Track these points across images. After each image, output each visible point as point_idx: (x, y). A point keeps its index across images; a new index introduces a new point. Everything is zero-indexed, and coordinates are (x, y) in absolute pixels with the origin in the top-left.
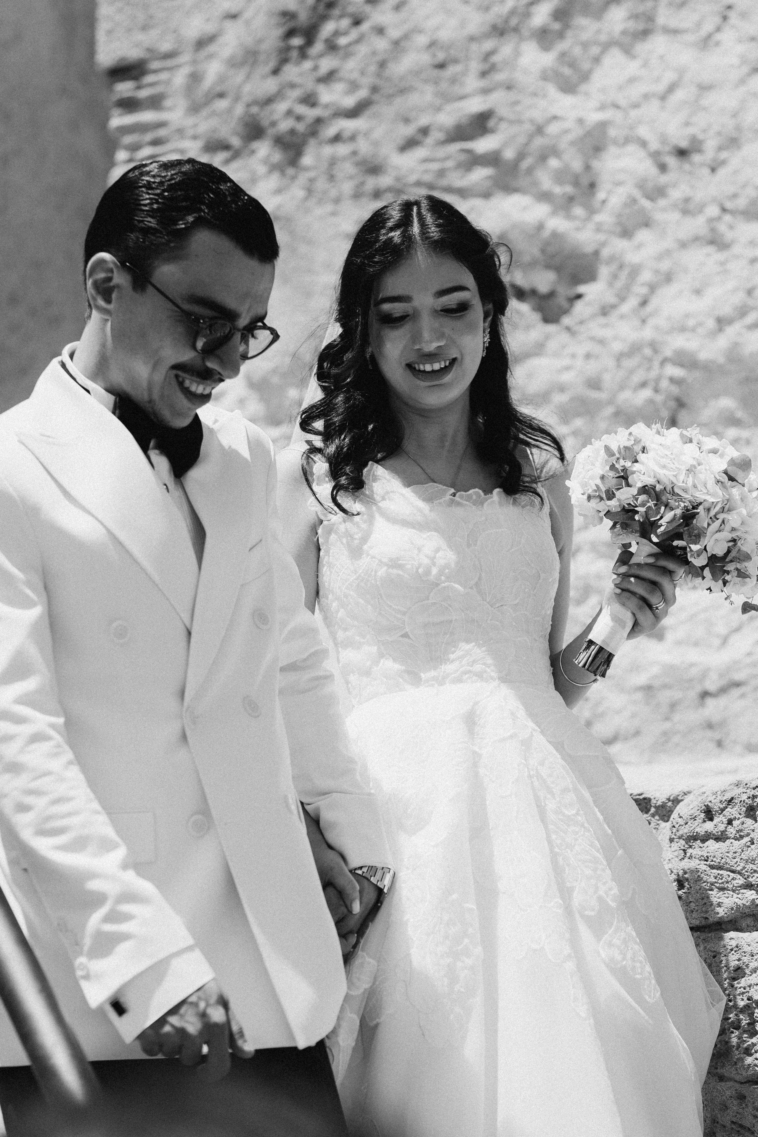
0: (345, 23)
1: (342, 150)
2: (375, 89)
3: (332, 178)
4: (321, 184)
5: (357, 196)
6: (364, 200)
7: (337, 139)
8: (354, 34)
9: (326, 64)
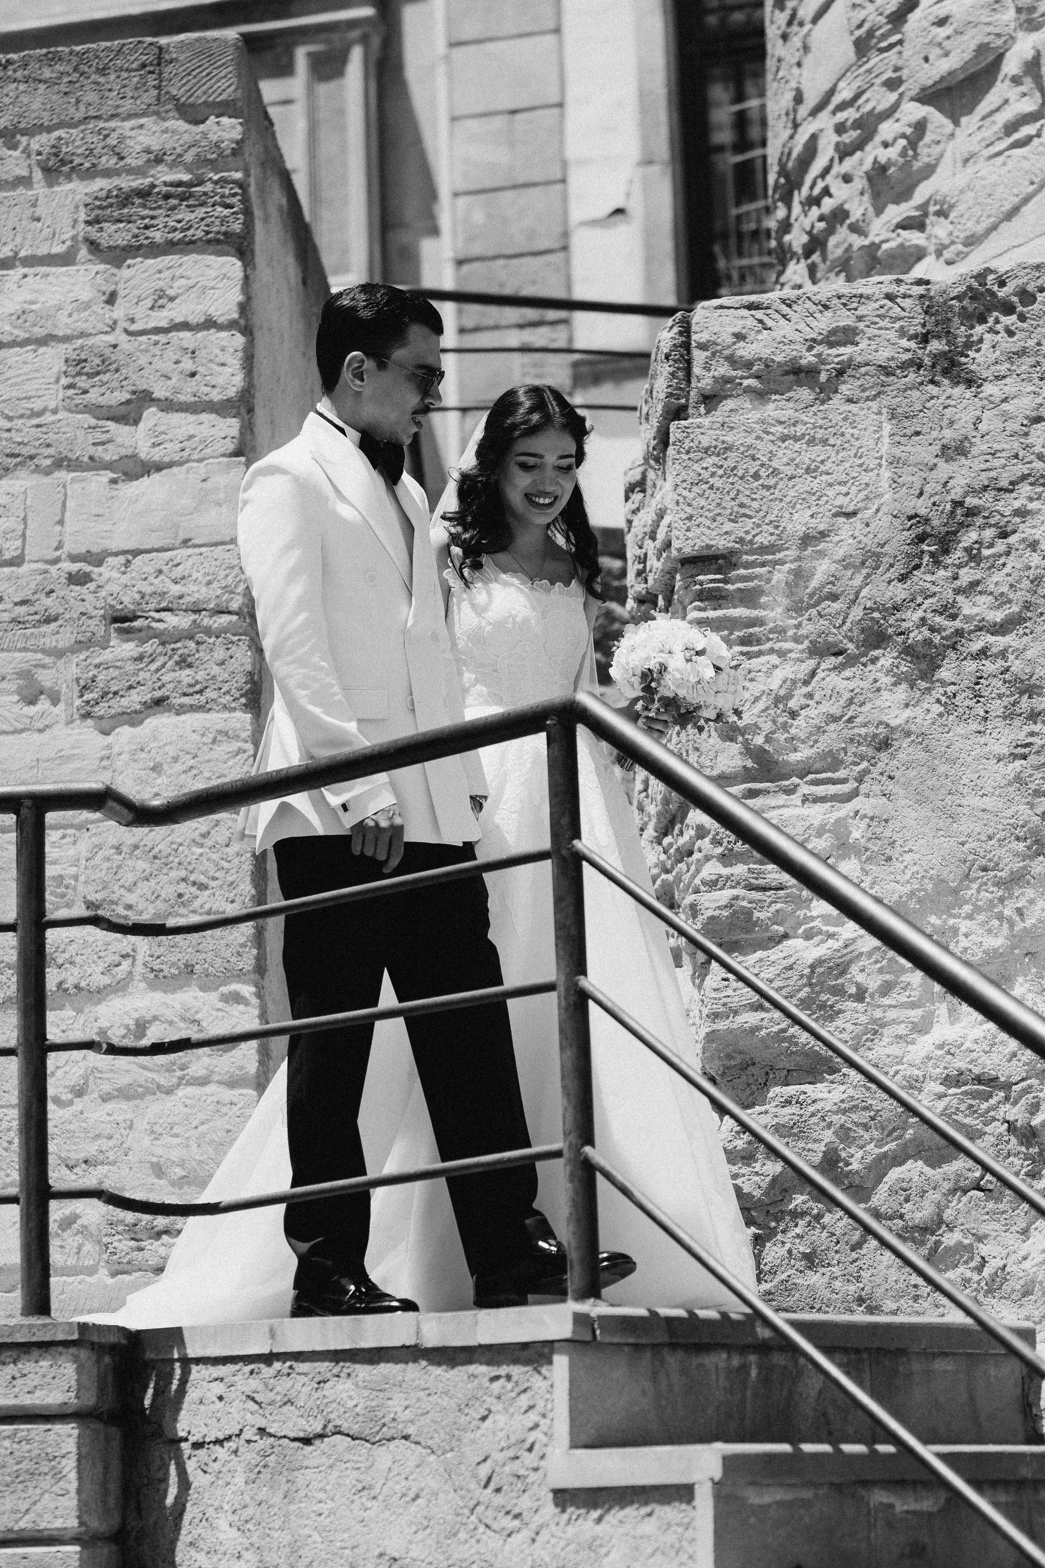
0: (989, 533)
1: (990, 667)
2: (1027, 605)
3: (978, 696)
4: (963, 700)
5: (1009, 716)
6: (1017, 722)
7: (983, 653)
8: (1001, 546)
9: (967, 575)
